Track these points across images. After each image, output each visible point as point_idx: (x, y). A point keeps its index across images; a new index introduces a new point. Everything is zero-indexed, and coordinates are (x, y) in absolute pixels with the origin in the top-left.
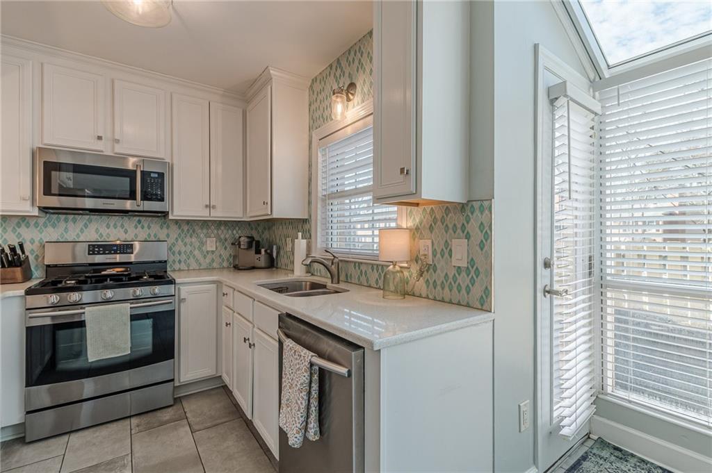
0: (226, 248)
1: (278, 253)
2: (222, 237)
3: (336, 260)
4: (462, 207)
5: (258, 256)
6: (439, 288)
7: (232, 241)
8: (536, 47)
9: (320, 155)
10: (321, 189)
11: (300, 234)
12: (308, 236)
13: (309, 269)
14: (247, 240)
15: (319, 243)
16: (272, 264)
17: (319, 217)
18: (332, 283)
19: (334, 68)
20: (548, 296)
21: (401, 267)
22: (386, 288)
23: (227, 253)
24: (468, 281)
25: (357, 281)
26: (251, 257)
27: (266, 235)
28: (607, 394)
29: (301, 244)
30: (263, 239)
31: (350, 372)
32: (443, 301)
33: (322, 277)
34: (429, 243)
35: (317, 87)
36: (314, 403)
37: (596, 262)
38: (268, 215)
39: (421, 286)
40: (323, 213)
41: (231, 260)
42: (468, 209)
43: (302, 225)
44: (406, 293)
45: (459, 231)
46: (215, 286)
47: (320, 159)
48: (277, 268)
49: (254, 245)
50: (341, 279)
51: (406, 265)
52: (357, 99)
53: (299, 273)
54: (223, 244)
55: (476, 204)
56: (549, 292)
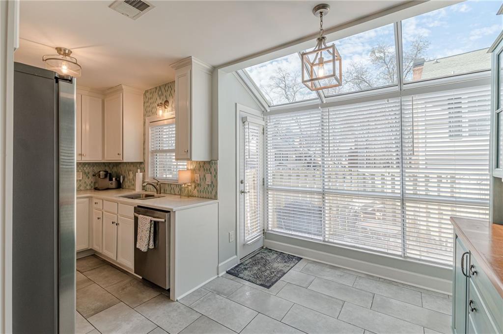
0: (88, 178)
1: (124, 180)
2: (87, 171)
3: (159, 183)
4: (209, 162)
5: (111, 182)
6: (202, 192)
7: (93, 173)
8: (236, 104)
9: (150, 130)
10: (151, 146)
11: (139, 170)
12: (143, 171)
13: (144, 188)
14: (104, 173)
15: (150, 174)
16: (119, 186)
17: (150, 161)
18: (157, 194)
19: (158, 90)
20: (243, 194)
21: (188, 185)
22: (182, 194)
23: (89, 181)
24: (211, 189)
25: (169, 193)
26: (107, 183)
27: (115, 169)
28: (269, 230)
29: (140, 175)
30: (113, 172)
31: (165, 221)
32: (203, 198)
33: (151, 191)
34: (198, 175)
35: (148, 95)
36: (152, 235)
37: (265, 180)
38: (120, 160)
39: (195, 192)
40: (152, 159)
41: (92, 185)
42: (211, 163)
43: (139, 165)
44: (190, 196)
45: (208, 171)
46: (88, 199)
47: (150, 132)
48: (123, 188)
49: (109, 176)
50: (162, 192)
51: (190, 184)
52: (169, 108)
53: (138, 190)
54: (87, 175)
55: (213, 162)
56: (243, 192)
